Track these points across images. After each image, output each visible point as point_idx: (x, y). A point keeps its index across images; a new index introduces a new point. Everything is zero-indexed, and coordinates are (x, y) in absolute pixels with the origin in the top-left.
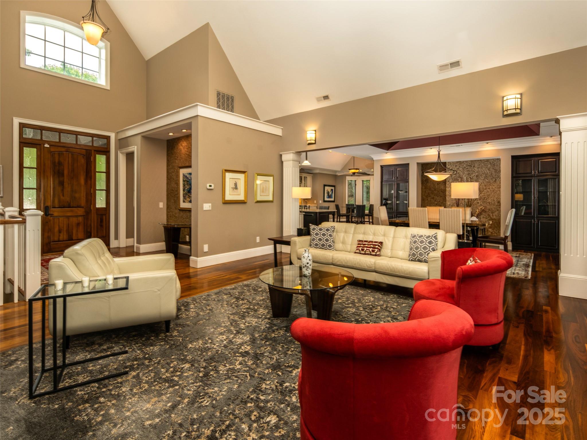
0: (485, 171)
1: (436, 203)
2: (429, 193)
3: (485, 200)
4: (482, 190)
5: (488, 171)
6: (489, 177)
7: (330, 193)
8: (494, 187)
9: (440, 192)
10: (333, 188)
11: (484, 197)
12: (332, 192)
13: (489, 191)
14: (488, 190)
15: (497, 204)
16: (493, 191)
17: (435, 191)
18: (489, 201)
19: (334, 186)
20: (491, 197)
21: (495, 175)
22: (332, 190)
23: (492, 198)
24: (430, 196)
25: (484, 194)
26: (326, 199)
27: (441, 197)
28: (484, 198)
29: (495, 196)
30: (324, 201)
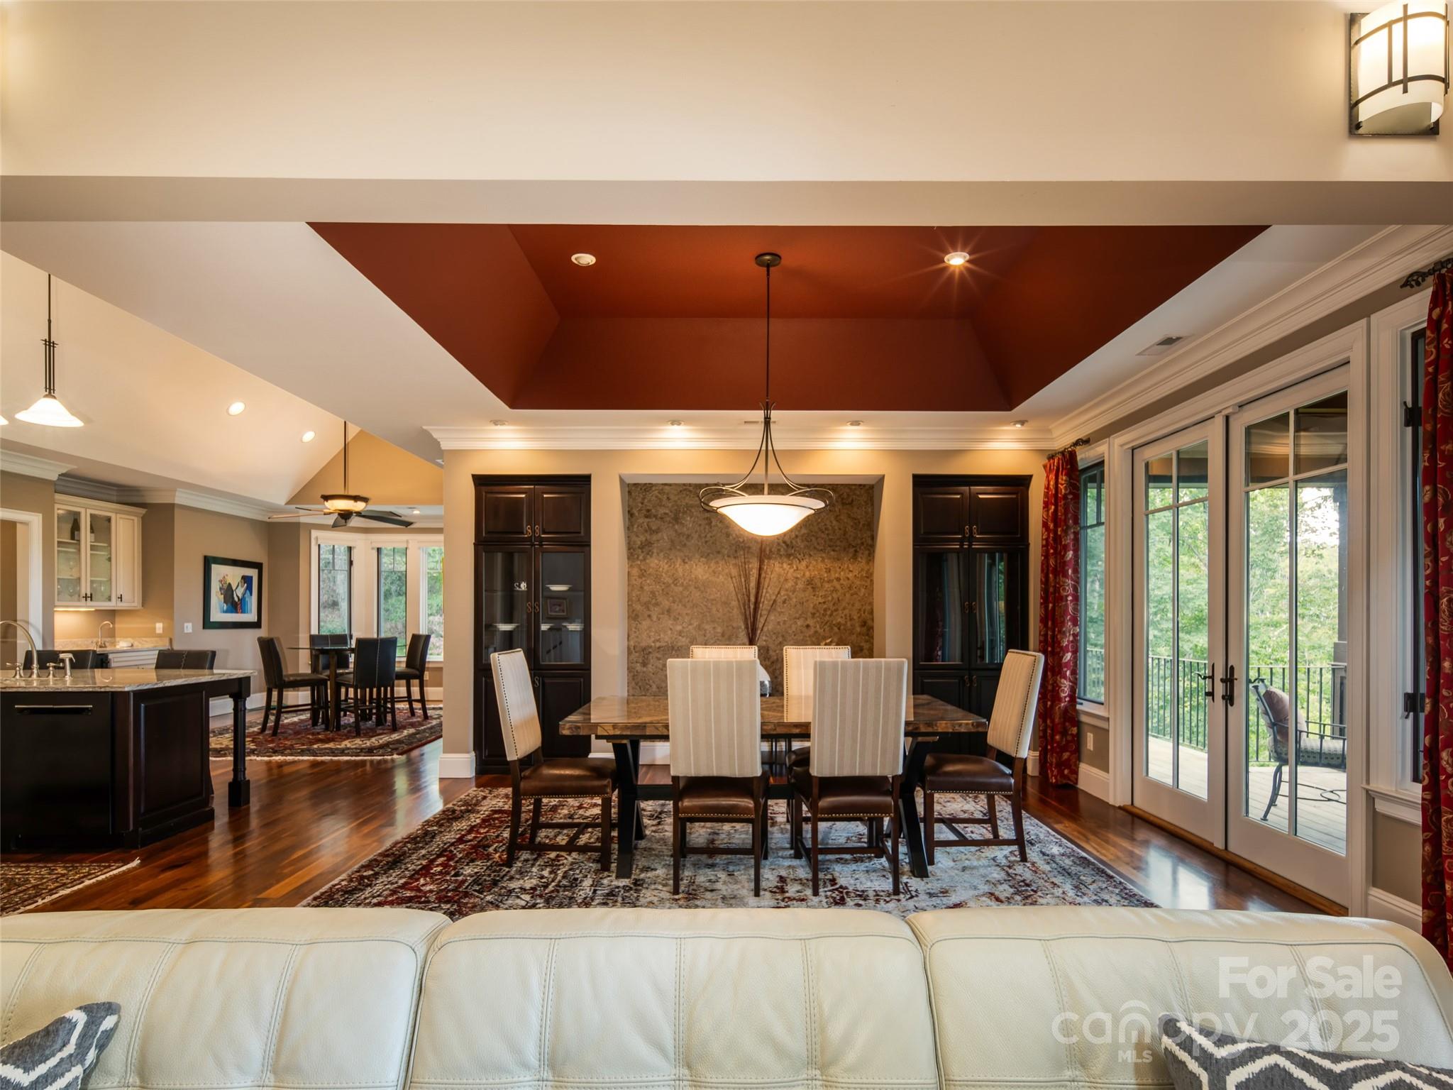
0: (828, 523)
1: (679, 628)
2: (653, 593)
3: (827, 618)
4: (819, 585)
5: (834, 523)
6: (838, 543)
7: (239, 592)
8: (850, 575)
9: (692, 588)
10: (253, 573)
11: (825, 606)
12: (249, 588)
13: (838, 587)
14: (835, 583)
15: (858, 629)
16: (850, 588)
17: (676, 585)
18: (839, 620)
19: (258, 566)
20: (844, 609)
21: (855, 538)
22: (247, 580)
23: (847, 612)
24: (657, 604)
25: (825, 596)
26: (217, 615)
27: (695, 606)
28: (825, 610)
29: (853, 605)
30: (207, 624)
